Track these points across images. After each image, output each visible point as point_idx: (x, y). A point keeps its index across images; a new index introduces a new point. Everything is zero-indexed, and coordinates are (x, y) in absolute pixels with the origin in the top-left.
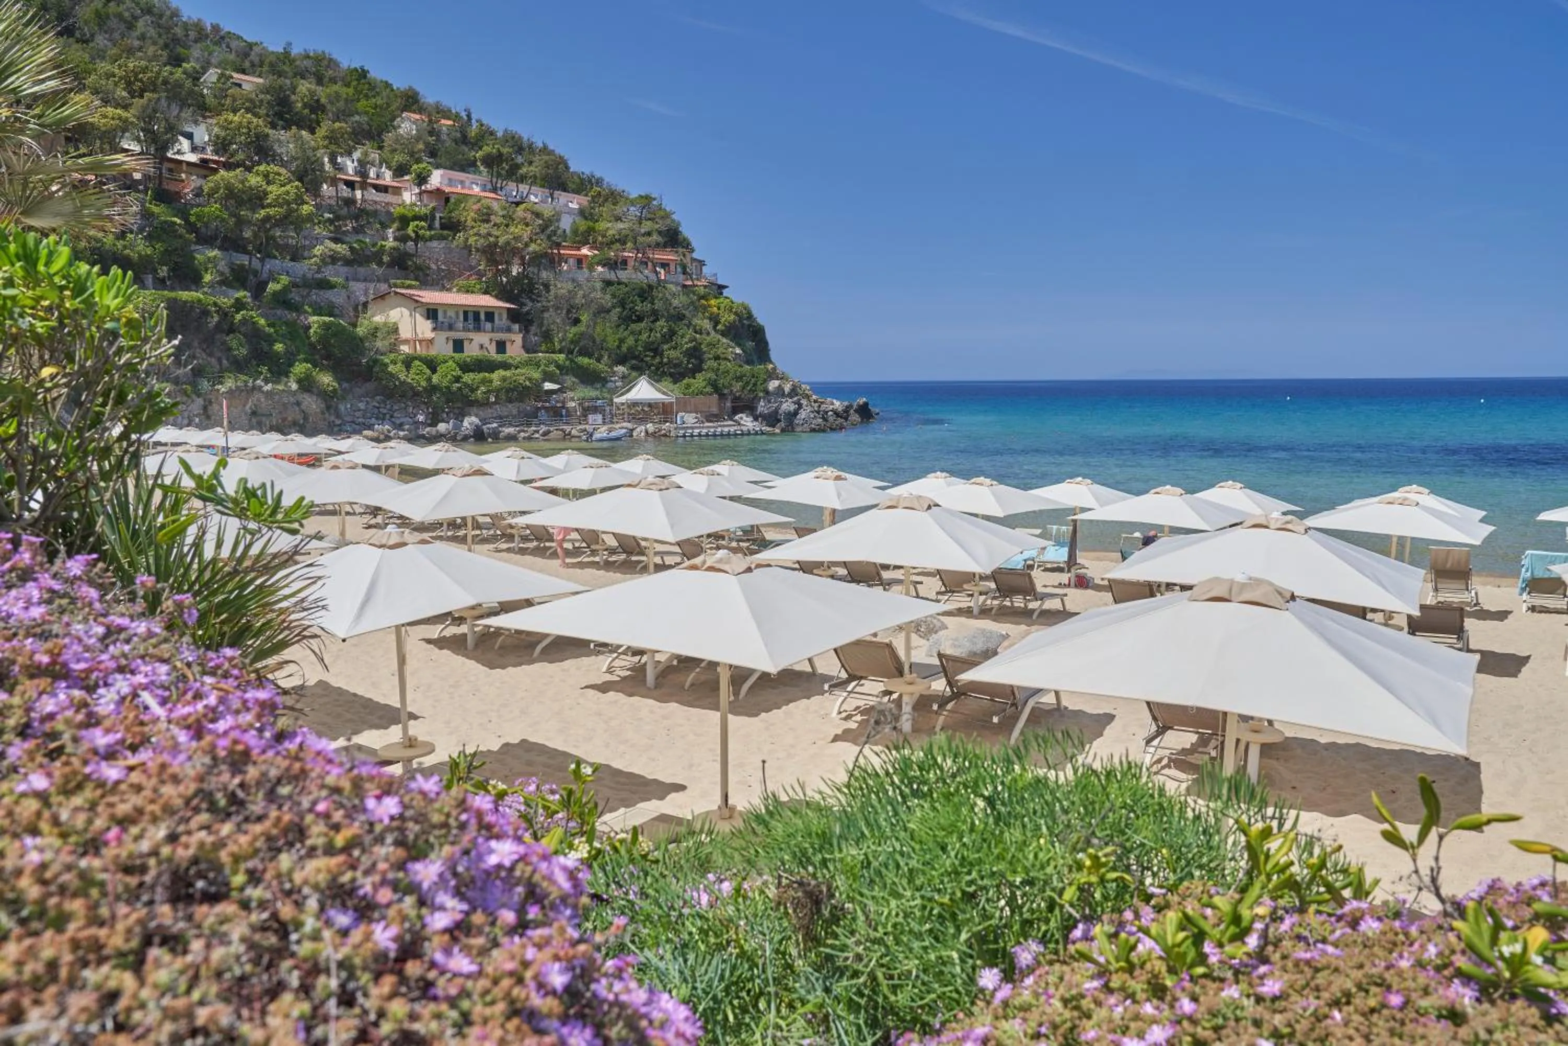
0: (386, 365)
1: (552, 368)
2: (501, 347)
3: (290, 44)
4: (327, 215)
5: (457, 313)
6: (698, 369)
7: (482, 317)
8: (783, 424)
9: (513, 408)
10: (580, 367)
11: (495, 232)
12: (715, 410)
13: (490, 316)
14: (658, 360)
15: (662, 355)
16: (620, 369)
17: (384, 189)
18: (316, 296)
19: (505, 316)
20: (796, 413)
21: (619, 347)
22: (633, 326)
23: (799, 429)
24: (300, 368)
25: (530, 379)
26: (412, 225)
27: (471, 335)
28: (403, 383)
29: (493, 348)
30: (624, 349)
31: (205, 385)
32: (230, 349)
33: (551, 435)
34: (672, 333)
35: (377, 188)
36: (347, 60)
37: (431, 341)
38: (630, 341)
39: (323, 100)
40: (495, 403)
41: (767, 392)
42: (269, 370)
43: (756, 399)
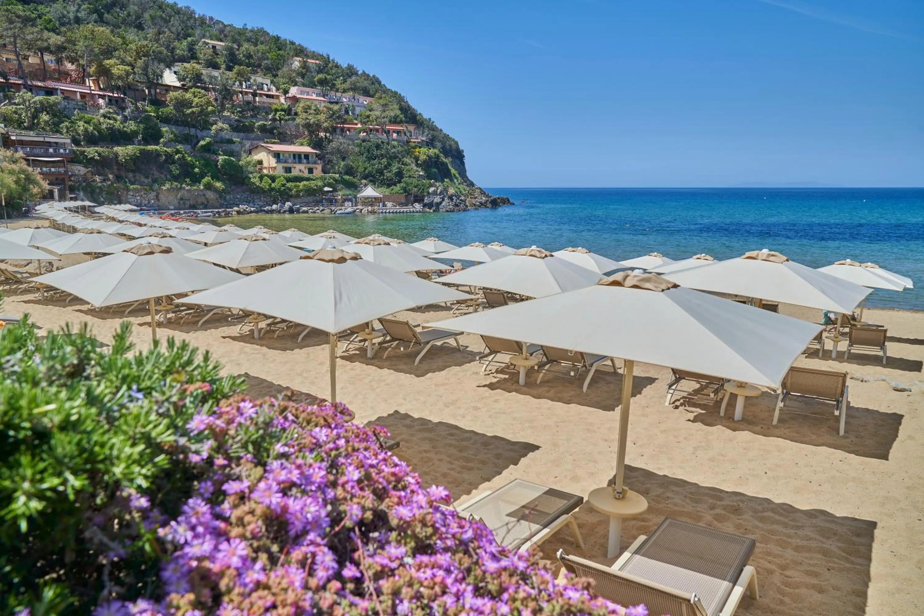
0: (250, 178)
1: (332, 181)
2: (311, 171)
3: (245, 25)
4: (238, 109)
5: (290, 155)
6: (400, 182)
7: (303, 156)
8: (434, 208)
9: (310, 199)
10: (345, 180)
11: (310, 117)
12: (403, 201)
13: (307, 156)
14: (382, 177)
15: (384, 175)
16: (364, 181)
17: (271, 97)
18: (226, 146)
19: (314, 156)
20: (441, 203)
21: (364, 171)
22: (372, 162)
23: (441, 210)
24: (206, 179)
25: (317, 186)
26: (278, 113)
27: (295, 165)
28: (258, 187)
29: (306, 171)
30: (367, 172)
31: (156, 186)
32: (171, 171)
33: (325, 211)
34: (389, 164)
35: (268, 96)
36: (273, 32)
37: (275, 168)
38: (370, 169)
39: (252, 53)
40: (303, 196)
41: (429, 193)
42: (191, 180)
43: (423, 197)
